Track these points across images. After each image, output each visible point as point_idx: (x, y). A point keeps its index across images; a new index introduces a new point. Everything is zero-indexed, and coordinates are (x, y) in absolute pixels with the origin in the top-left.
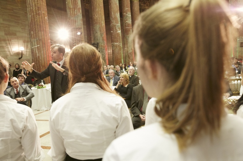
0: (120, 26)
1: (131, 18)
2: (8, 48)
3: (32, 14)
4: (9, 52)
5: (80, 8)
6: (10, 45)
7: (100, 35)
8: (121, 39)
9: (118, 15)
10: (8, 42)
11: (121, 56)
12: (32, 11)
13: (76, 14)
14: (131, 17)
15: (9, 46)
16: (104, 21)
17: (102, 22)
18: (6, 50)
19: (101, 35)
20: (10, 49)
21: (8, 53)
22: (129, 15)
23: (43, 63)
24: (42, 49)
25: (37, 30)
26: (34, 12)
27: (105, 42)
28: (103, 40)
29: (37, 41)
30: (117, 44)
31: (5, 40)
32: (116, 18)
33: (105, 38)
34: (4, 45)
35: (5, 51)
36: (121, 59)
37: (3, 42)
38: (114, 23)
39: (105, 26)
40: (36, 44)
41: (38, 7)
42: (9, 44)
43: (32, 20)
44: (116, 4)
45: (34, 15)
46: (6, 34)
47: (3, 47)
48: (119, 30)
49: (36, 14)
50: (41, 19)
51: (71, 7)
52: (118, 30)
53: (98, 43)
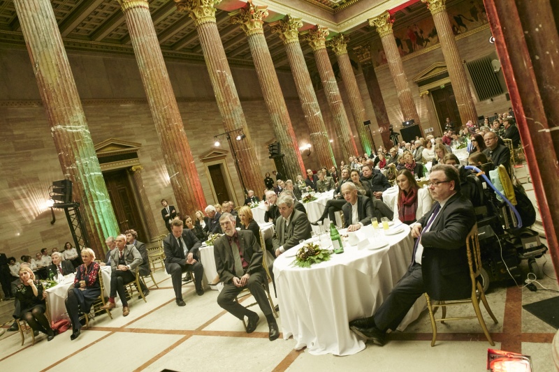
0: (317, 105)
1: (337, 86)
2: (159, 178)
3: (162, 130)
4: (162, 183)
5: (236, 99)
6: (161, 173)
7: (282, 129)
8: (324, 125)
9: (310, 88)
10: (157, 170)
11: (328, 152)
12: (160, 126)
13: (231, 109)
14: (336, 84)
15: (160, 176)
16: (285, 105)
17: (281, 108)
18: (158, 181)
19: (284, 128)
20: (162, 179)
21: (161, 185)
22: (333, 81)
23: (188, 196)
24: (183, 177)
25: (171, 151)
26: (164, 126)
27: (293, 137)
28: (289, 135)
29: (174, 166)
30: (318, 133)
31: (153, 168)
32: (307, 93)
33: (291, 131)
34: (154, 175)
35: (156, 184)
36: (330, 157)
37: (151, 172)
38: (305, 102)
39: (287, 113)
40: (174, 172)
41: (167, 119)
42: (160, 171)
43: (162, 138)
44: (303, 72)
45: (164, 132)
46: (153, 160)
47: (152, 179)
48: (318, 111)
49: (166, 130)
50: (174, 135)
51: (223, 101)
52: (315, 111)
53: (279, 144)
